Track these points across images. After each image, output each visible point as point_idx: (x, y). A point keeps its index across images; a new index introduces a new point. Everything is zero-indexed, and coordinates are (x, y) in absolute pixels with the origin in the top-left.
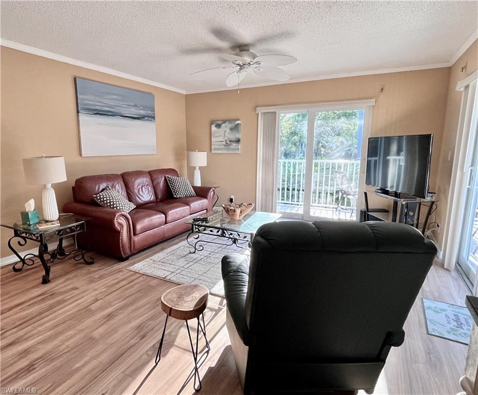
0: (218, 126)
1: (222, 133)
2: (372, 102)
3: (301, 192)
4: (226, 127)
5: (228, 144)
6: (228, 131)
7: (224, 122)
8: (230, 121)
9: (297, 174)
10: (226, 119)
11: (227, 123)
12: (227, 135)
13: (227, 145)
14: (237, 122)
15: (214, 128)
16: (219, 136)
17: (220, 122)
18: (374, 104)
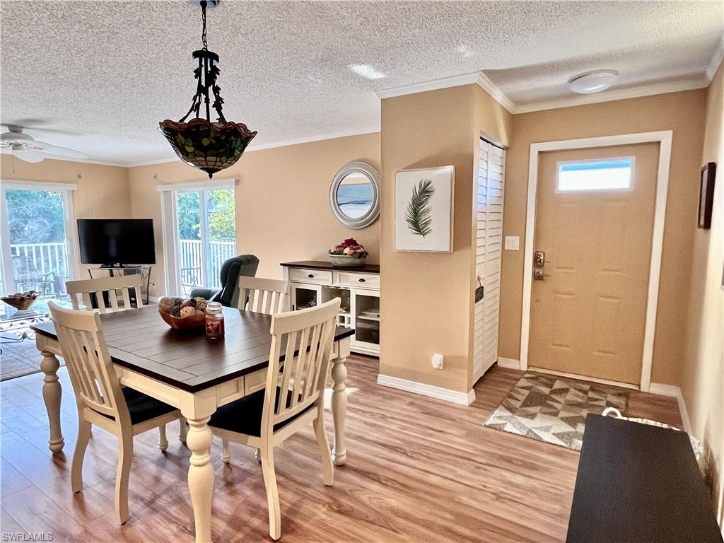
2: (73, 187)
18: (76, 189)
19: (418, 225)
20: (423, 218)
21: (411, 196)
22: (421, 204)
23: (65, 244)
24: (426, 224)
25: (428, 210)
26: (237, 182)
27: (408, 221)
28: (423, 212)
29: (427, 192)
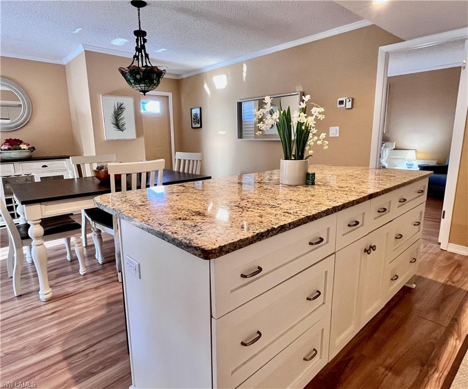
19: (118, 125)
20: (121, 122)
21: (113, 110)
22: (119, 115)
24: (123, 125)
25: (123, 119)
27: (113, 123)
28: (121, 119)
29: (122, 108)
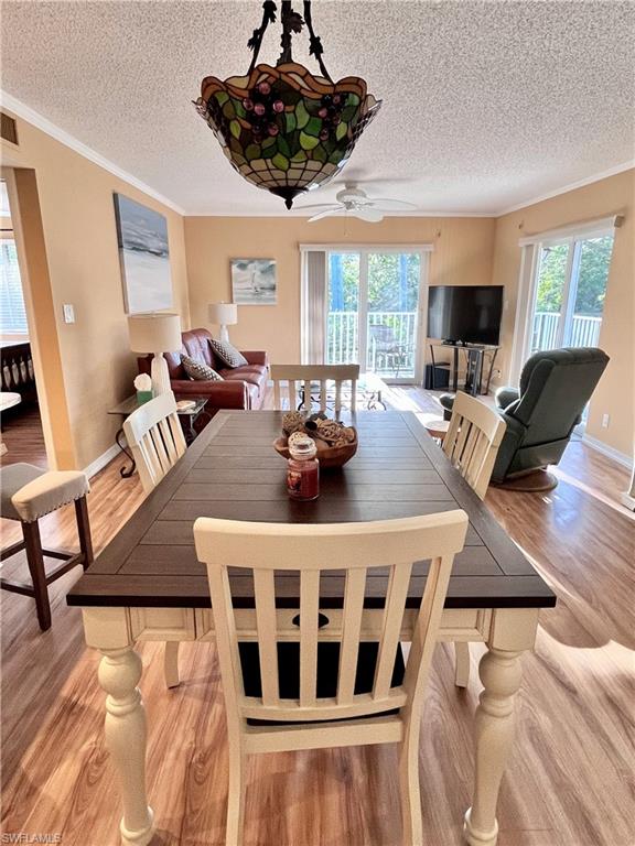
0: (243, 267)
1: (249, 277)
2: (430, 248)
3: (354, 351)
4: (255, 269)
5: (259, 292)
6: (259, 273)
7: (252, 261)
8: (260, 260)
9: (348, 329)
10: (254, 256)
11: (256, 263)
12: (257, 279)
13: (257, 293)
14: (272, 263)
15: (235, 268)
16: (246, 281)
17: (245, 262)
18: (432, 250)
23: (416, 314)
26: (620, 222)
